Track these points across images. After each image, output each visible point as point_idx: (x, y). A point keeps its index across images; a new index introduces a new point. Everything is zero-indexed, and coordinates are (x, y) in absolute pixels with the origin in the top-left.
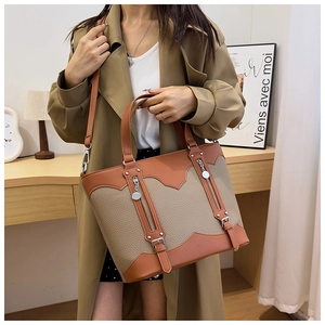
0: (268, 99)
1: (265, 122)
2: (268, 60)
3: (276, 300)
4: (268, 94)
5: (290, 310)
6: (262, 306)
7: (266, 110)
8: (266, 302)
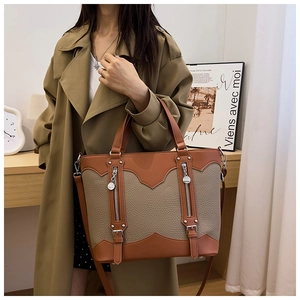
1: (234, 128)
2: (237, 76)
3: (242, 286)
4: (237, 104)
7: (235, 117)
8: (233, 289)
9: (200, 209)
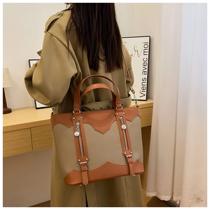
0: (147, 70)
1: (146, 84)
2: (146, 46)
3: (158, 193)
4: (147, 67)
5: (167, 198)
6: (149, 197)
7: (146, 76)
8: (151, 194)
9: (133, 145)
